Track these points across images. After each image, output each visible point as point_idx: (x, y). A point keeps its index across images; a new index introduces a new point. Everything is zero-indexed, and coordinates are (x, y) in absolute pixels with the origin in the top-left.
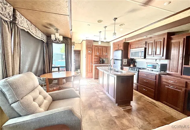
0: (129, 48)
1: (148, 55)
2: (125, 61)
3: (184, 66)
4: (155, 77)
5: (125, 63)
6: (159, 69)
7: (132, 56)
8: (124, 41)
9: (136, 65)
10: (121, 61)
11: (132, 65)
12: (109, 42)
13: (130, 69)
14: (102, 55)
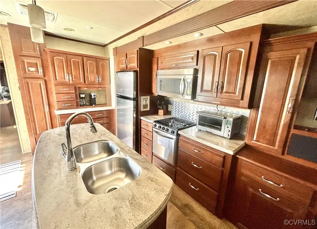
0: (155, 67)
1: (202, 90)
2: (145, 101)
3: (293, 131)
4: (222, 159)
5: (145, 106)
6: (230, 133)
7: (163, 89)
8: (141, 46)
9: (171, 112)
10: (135, 102)
11: (161, 112)
12: (104, 46)
13: (157, 127)
14: (85, 82)
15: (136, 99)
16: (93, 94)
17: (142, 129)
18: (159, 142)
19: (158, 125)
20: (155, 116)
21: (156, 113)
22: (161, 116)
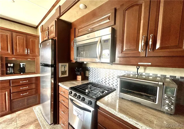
5: (64, 73)
8: (58, 16)
9: (88, 77)
10: (53, 68)
11: (79, 78)
12: (36, 28)
13: (73, 95)
14: (13, 53)
15: (54, 66)
16: (21, 64)
17: (60, 95)
18: (75, 113)
19: (74, 92)
20: (74, 82)
21: (75, 79)
22: (79, 81)
